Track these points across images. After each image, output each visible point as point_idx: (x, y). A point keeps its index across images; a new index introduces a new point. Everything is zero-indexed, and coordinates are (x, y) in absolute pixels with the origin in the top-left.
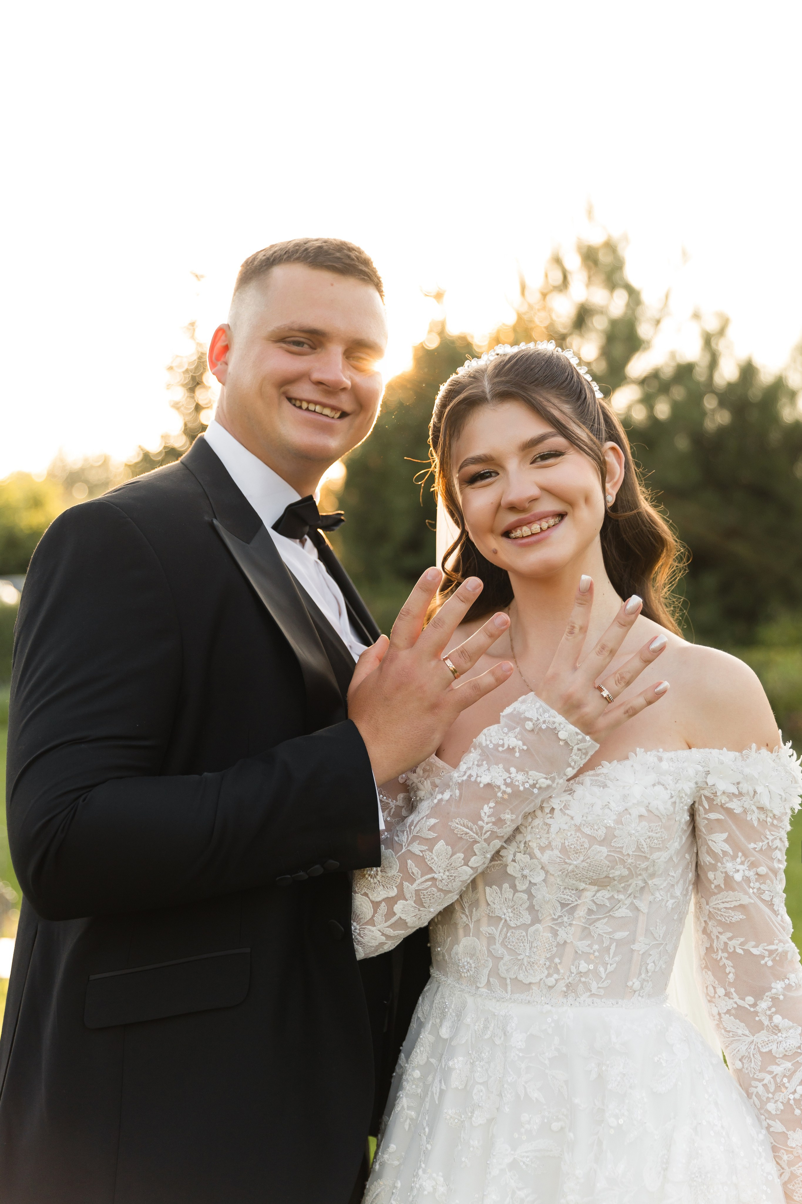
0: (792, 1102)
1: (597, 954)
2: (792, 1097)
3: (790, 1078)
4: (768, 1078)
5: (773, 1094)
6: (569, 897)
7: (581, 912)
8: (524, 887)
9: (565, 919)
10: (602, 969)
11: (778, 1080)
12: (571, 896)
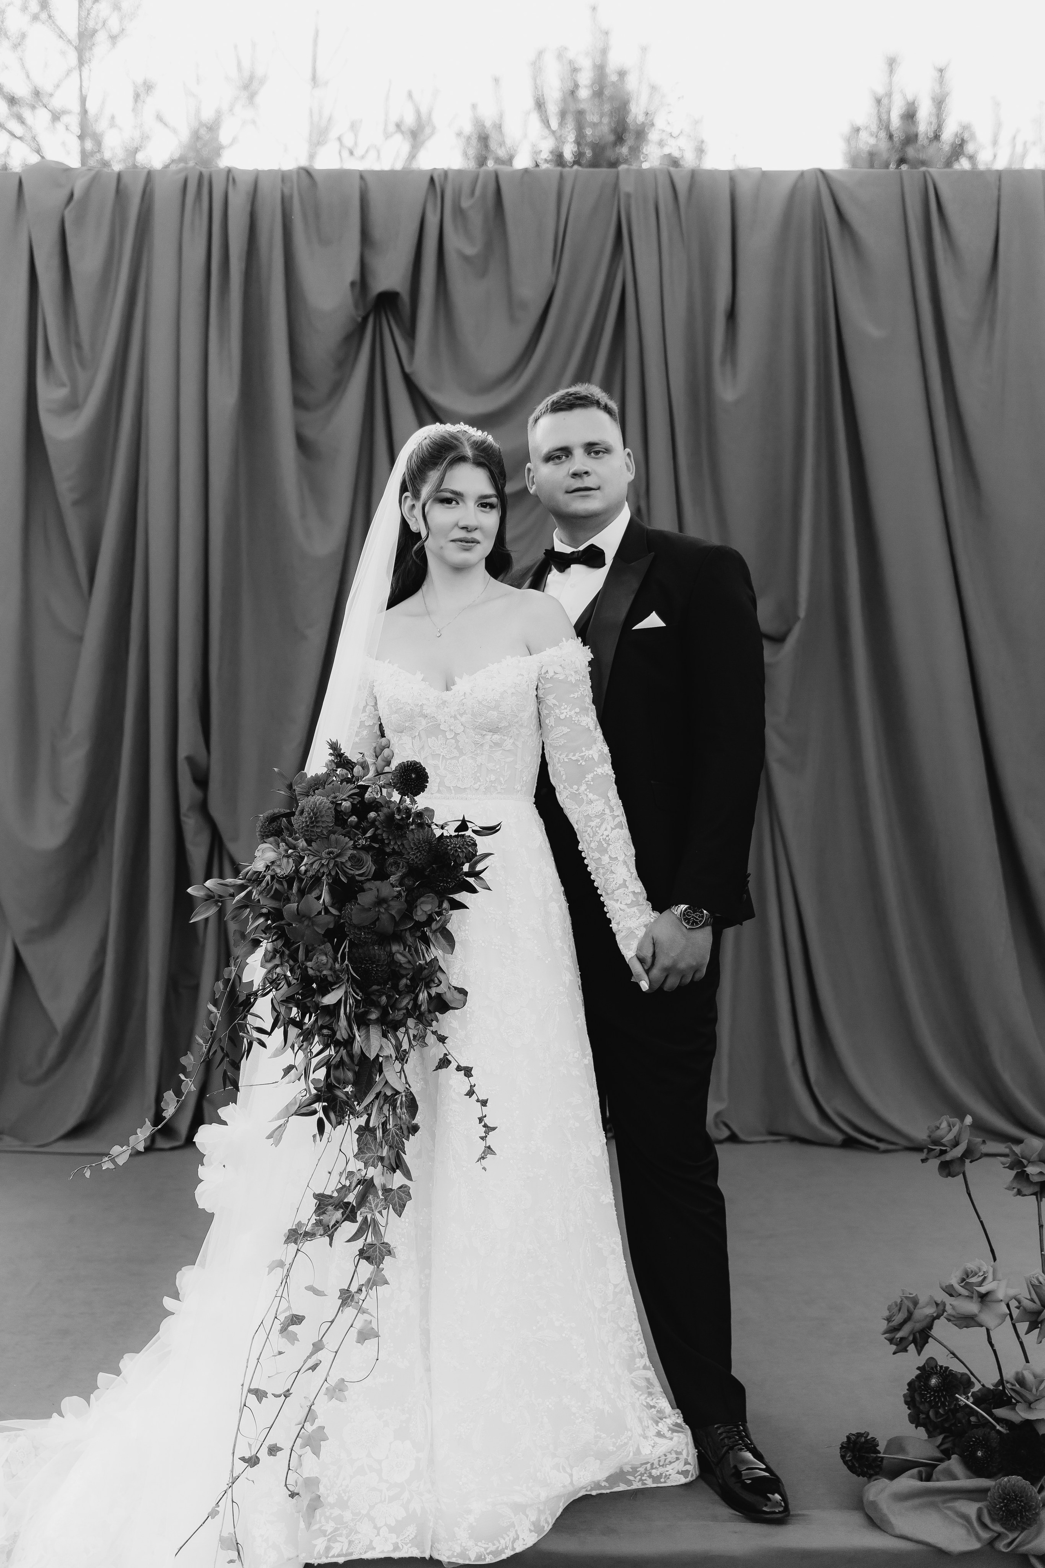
0: (602, 840)
1: (498, 770)
2: (601, 837)
3: (600, 827)
4: (589, 829)
5: (592, 837)
6: (478, 740)
7: (486, 747)
8: (452, 736)
9: (479, 752)
10: (502, 779)
11: (594, 830)
12: (479, 739)
